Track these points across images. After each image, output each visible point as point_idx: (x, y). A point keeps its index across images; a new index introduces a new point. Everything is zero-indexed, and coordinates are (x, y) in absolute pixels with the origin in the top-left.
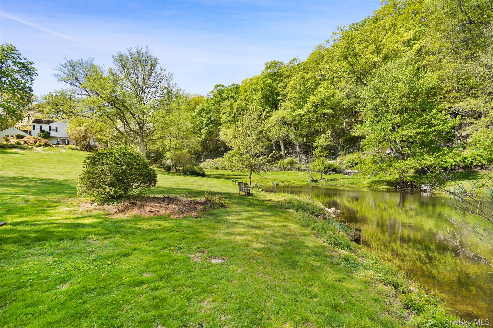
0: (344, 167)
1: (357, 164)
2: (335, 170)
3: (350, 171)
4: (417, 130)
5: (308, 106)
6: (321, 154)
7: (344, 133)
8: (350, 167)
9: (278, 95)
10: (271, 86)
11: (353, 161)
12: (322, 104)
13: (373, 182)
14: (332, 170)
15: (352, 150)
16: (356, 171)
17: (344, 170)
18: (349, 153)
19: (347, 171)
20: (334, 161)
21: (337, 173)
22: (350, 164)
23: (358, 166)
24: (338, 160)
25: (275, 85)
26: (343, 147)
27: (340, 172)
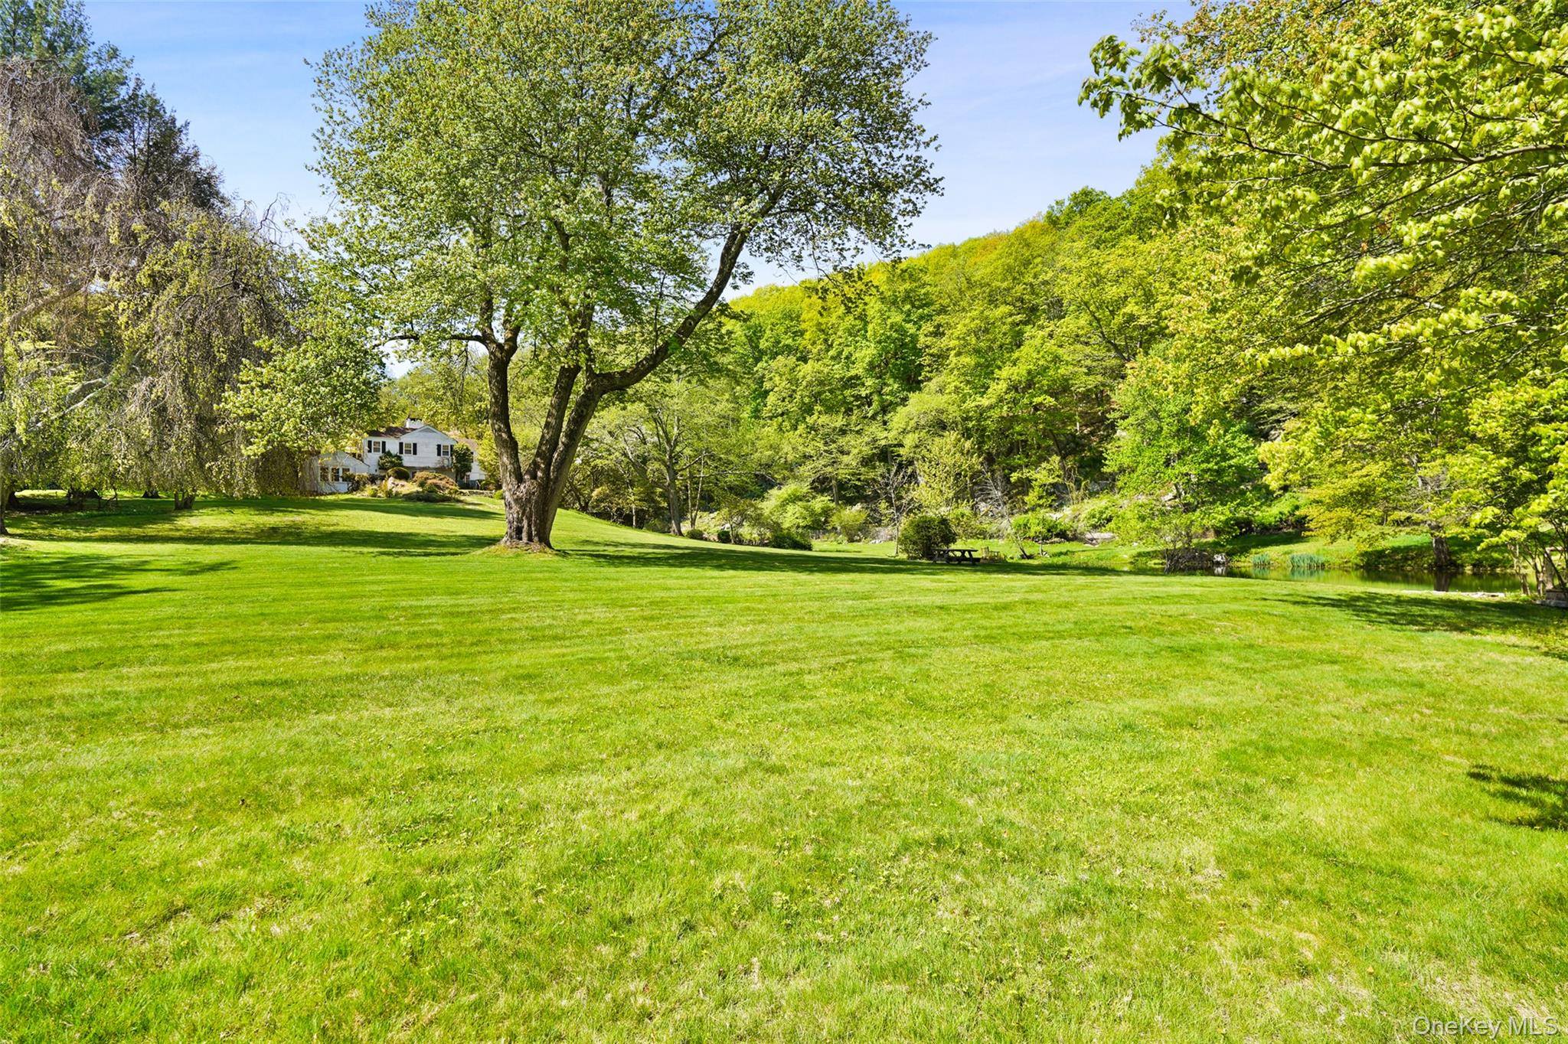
0: (1081, 526)
1: (1109, 520)
2: (1063, 535)
3: (1096, 535)
4: (1204, 466)
5: (998, 388)
6: (1041, 502)
7: (1077, 444)
8: (1095, 527)
9: (918, 353)
10: (900, 330)
11: (1102, 513)
12: (1030, 384)
13: (1140, 555)
14: (1057, 535)
15: (1097, 487)
16: (1107, 535)
17: (1082, 534)
18: (1092, 494)
19: (1089, 536)
20: (1058, 515)
21: (1069, 540)
22: (1094, 521)
23: (1112, 525)
24: (1068, 511)
25: (911, 328)
26: (1078, 483)
27: (1075, 538)
